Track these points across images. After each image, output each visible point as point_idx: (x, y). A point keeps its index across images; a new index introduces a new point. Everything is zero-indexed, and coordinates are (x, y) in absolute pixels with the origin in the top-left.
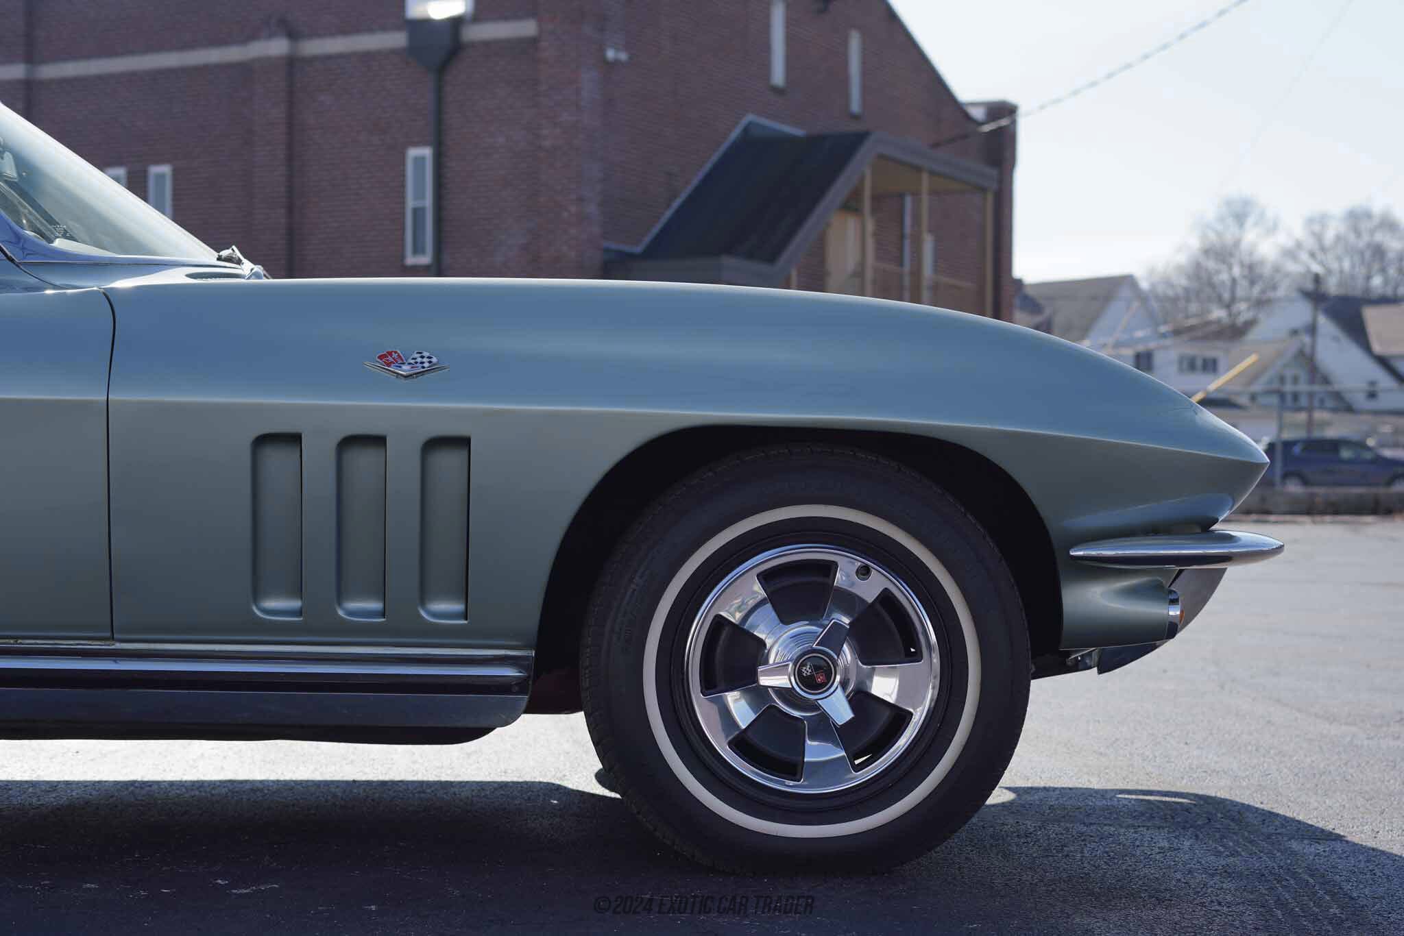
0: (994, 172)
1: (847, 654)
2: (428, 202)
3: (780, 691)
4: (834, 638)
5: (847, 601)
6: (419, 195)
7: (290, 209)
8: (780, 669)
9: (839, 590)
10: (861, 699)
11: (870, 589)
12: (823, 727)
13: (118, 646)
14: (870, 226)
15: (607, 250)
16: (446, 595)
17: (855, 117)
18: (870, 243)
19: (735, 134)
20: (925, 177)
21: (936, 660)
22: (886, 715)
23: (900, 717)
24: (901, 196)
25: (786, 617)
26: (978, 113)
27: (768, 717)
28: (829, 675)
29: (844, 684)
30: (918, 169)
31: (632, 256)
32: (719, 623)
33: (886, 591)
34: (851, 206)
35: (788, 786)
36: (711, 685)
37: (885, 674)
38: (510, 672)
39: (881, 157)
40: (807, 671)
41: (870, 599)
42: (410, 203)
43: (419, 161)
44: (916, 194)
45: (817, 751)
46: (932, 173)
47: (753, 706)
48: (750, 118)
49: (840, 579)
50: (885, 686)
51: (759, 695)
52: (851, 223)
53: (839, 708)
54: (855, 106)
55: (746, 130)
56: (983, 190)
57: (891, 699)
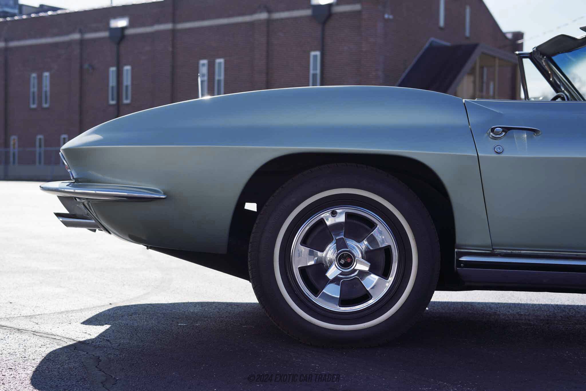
2: (318, 72)
6: (315, 68)
7: (267, 74)
17: (467, 38)
19: (427, 45)
20: (497, 61)
24: (483, 68)
26: (509, 36)
30: (494, 57)
39: (483, 53)
42: (312, 72)
43: (315, 56)
46: (500, 59)
48: (432, 39)
54: (468, 34)
55: (431, 44)
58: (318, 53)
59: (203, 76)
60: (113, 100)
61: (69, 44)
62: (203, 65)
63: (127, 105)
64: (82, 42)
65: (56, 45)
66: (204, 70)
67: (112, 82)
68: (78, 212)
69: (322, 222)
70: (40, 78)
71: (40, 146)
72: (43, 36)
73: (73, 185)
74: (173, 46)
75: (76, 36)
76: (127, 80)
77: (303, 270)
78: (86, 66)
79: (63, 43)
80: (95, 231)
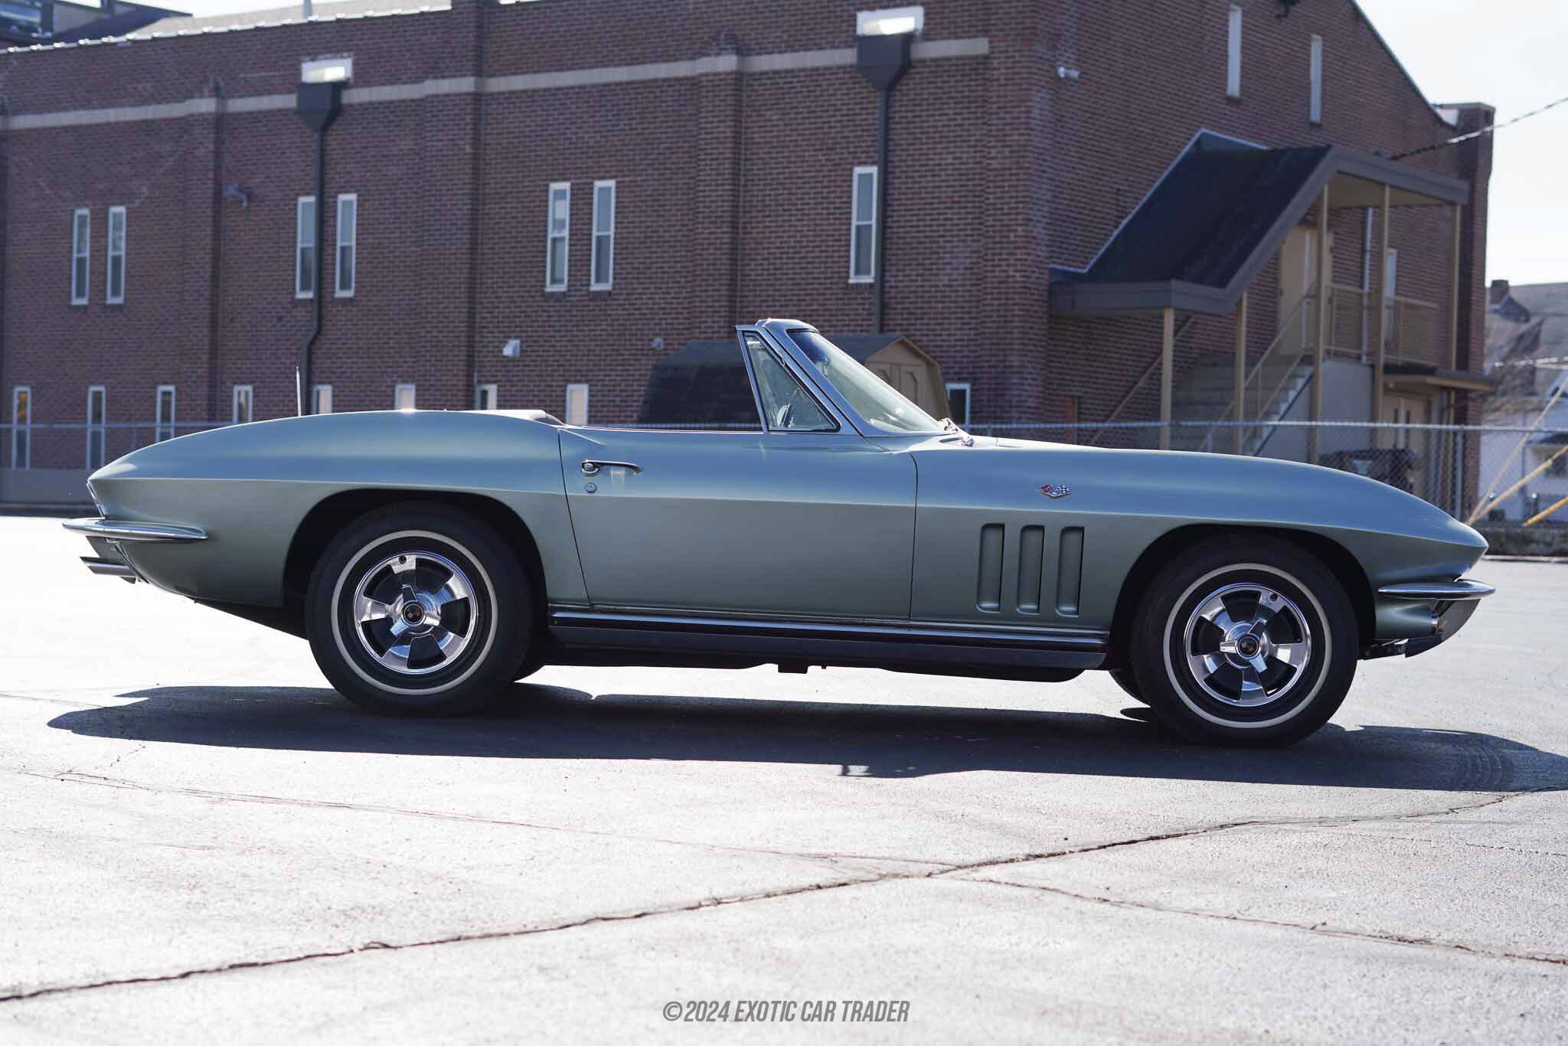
0: (1464, 185)
1: (1265, 639)
2: (873, 221)
3: (1230, 655)
4: (1258, 630)
5: (1266, 611)
6: (865, 214)
8: (1231, 644)
9: (1262, 606)
10: (1272, 661)
11: (1277, 605)
12: (1252, 675)
13: (912, 623)
14: (1328, 240)
15: (1053, 271)
16: (1067, 603)
17: (1315, 127)
18: (1327, 258)
19: (1187, 147)
20: (1387, 189)
21: (1309, 642)
22: (1284, 669)
23: (1290, 670)
24: (1365, 209)
25: (1234, 619)
26: (1450, 117)
27: (1224, 668)
28: (1255, 648)
29: (1263, 653)
30: (1382, 184)
31: (1077, 278)
32: (1202, 620)
33: (1285, 607)
34: (1309, 221)
35: (1234, 702)
36: (1196, 651)
37: (1284, 648)
38: (1097, 642)
39: (1341, 173)
40: (1244, 645)
41: (1277, 611)
42: (856, 221)
43: (865, 179)
44: (1379, 207)
45: (1247, 686)
47: (1216, 662)
48: (1203, 130)
49: (1262, 600)
50: (1284, 654)
51: (1219, 657)
52: (1308, 237)
53: (1259, 664)
54: (1315, 116)
55: (1199, 144)
56: (1452, 204)
57: (1287, 661)
58: (873, 170)
59: (559, 224)
60: (305, 287)
61: (185, 124)
62: (560, 194)
63: (345, 302)
64: (220, 122)
65: (147, 127)
66: (560, 210)
67: (305, 238)
68: (110, 556)
69: (389, 569)
70: (100, 220)
71: (97, 417)
72: (109, 101)
73: (103, 523)
74: (476, 140)
75: (205, 105)
76: (347, 234)
77: (366, 626)
78: (230, 191)
79: (169, 121)
80: (133, 581)
